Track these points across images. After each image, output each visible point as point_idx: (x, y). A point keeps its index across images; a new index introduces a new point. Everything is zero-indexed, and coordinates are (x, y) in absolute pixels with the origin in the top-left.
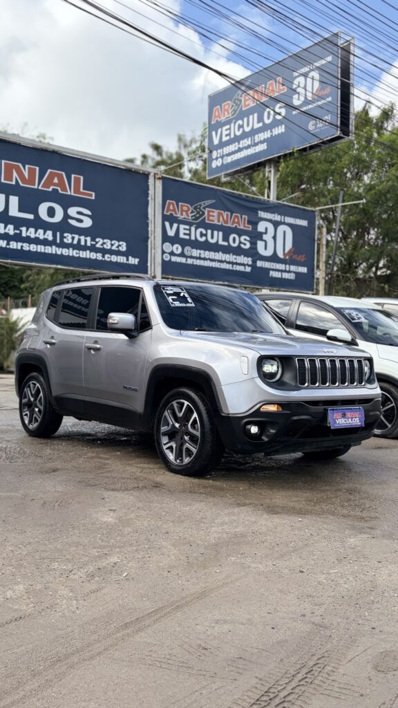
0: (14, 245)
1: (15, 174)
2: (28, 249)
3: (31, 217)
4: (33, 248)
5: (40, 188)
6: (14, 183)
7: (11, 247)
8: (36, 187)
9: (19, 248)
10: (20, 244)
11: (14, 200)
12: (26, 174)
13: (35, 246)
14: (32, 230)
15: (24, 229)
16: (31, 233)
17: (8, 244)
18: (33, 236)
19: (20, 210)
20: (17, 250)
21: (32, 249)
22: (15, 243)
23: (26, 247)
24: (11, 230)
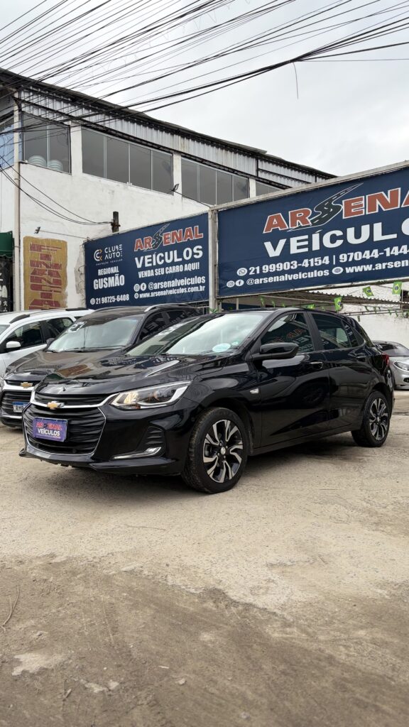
0: (379, 266)
1: (378, 203)
2: (392, 266)
3: (394, 236)
4: (397, 264)
5: (402, 206)
6: (377, 211)
7: (377, 268)
8: (399, 207)
9: (384, 268)
10: (384, 264)
11: (378, 227)
12: (389, 200)
13: (399, 262)
14: (396, 248)
15: (388, 250)
16: (396, 251)
17: (374, 267)
18: (396, 253)
19: (383, 235)
20: (382, 270)
21: (396, 266)
22: (380, 265)
23: (390, 265)
24: (376, 253)
